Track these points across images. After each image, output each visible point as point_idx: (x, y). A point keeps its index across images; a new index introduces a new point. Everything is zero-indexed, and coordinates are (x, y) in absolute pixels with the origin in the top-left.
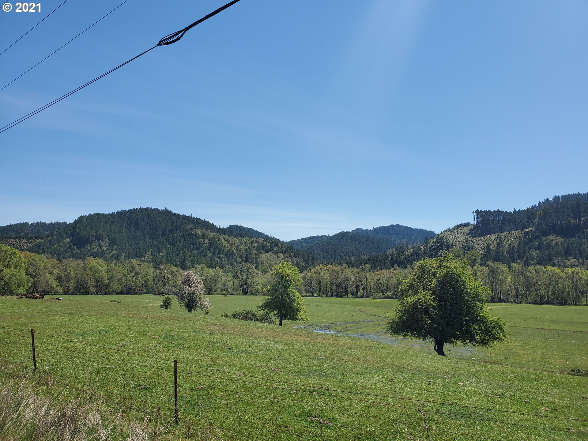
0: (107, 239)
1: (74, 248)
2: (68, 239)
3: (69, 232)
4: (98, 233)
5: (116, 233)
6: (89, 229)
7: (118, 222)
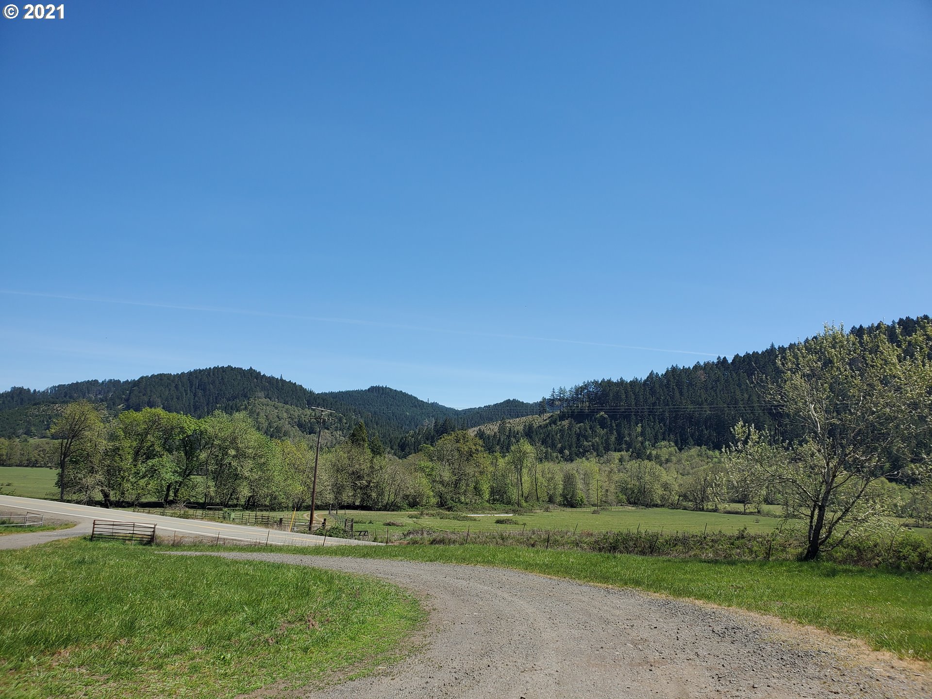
2: (122, 405)
3: (124, 396)
4: (151, 400)
5: (175, 400)
6: (141, 394)
7: (183, 386)
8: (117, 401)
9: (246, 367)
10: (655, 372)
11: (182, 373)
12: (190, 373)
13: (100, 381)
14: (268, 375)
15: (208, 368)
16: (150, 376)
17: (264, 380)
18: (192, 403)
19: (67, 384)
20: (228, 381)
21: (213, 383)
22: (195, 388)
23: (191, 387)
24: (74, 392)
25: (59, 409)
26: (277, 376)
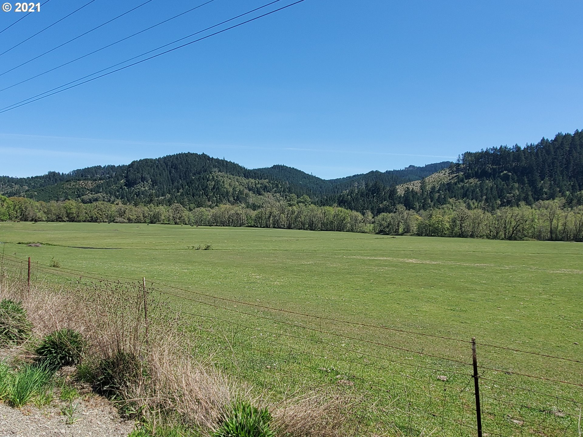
0: (150, 181)
1: (124, 188)
2: (123, 180)
3: (124, 174)
4: (143, 176)
5: (158, 175)
6: (136, 172)
7: (161, 166)
8: (120, 178)
9: (200, 153)
10: (546, 139)
11: (159, 158)
12: (164, 158)
13: (103, 166)
14: (215, 157)
15: (175, 154)
16: (138, 161)
17: (213, 161)
18: (170, 178)
19: (82, 169)
20: (191, 162)
21: (181, 163)
22: (170, 168)
23: (167, 167)
24: (87, 174)
25: (83, 184)
26: (221, 158)
